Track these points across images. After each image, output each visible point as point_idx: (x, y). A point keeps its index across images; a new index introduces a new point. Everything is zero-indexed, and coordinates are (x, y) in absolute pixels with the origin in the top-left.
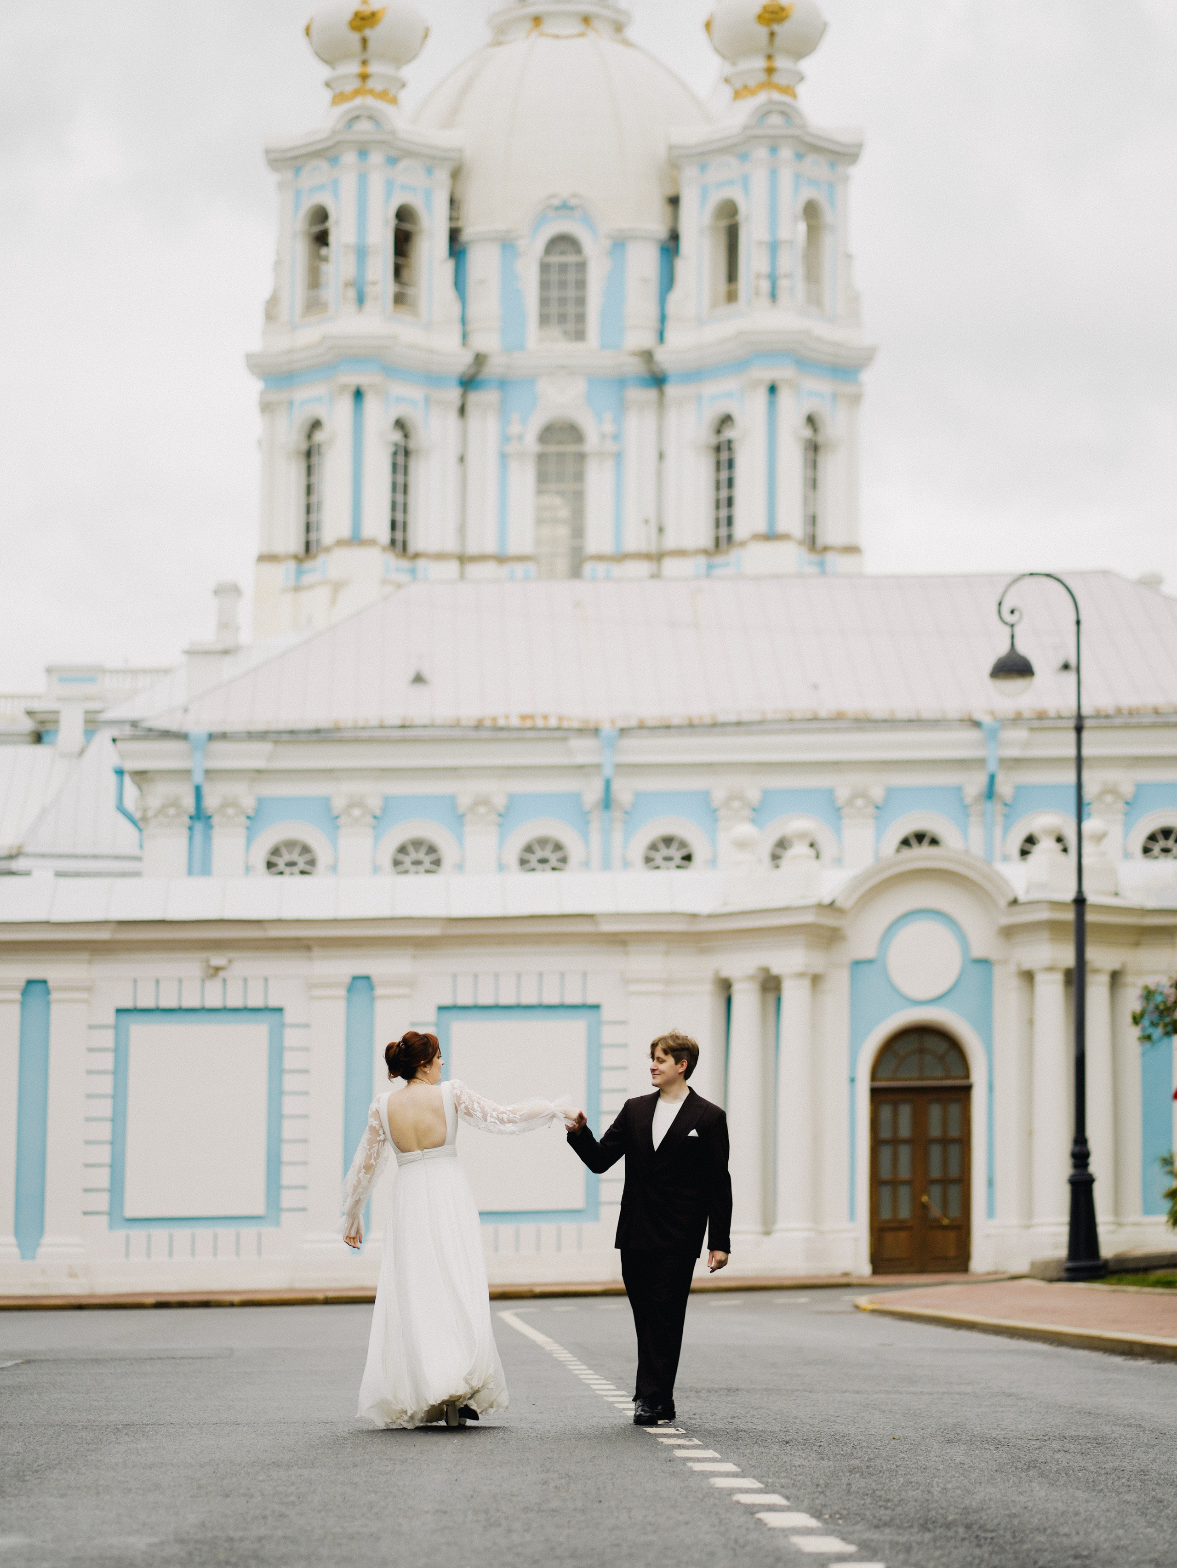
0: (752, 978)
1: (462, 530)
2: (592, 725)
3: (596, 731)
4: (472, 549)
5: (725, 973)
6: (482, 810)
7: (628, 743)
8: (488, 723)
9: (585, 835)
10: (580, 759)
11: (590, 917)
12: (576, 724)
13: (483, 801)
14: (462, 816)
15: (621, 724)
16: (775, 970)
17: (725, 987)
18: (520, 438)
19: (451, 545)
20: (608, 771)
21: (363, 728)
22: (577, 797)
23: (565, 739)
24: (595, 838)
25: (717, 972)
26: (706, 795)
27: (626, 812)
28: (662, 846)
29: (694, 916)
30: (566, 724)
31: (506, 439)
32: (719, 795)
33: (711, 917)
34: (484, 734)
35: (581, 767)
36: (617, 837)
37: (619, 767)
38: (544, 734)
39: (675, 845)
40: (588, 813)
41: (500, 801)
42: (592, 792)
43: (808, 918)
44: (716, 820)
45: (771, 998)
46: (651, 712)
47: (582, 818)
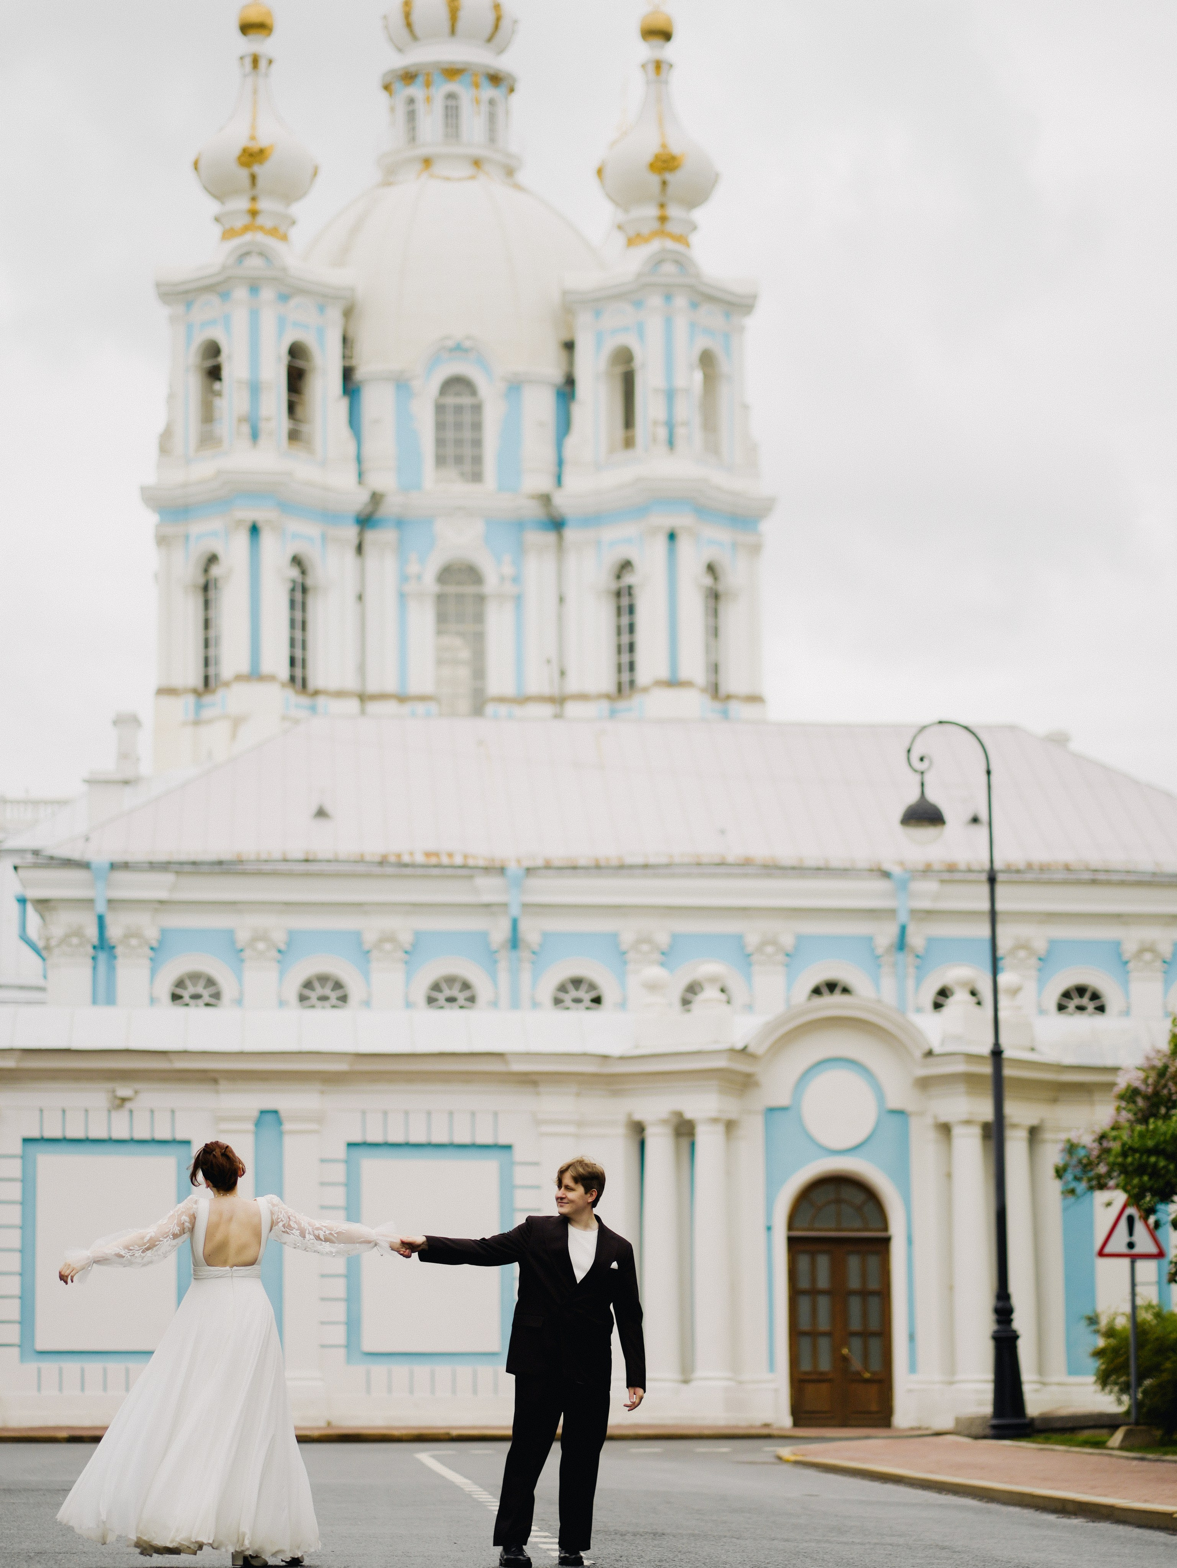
0: (665, 1122)
1: (362, 669)
2: (497, 864)
3: (501, 870)
4: (372, 687)
5: (637, 1117)
6: (388, 946)
7: (534, 882)
8: (392, 859)
9: (493, 976)
10: (486, 898)
11: (500, 1055)
12: (481, 863)
13: (389, 938)
14: (368, 952)
15: (527, 863)
16: (688, 1115)
17: (638, 1130)
18: (419, 577)
19: (350, 683)
20: (515, 911)
21: (266, 861)
22: (484, 936)
23: (471, 877)
24: (503, 977)
25: (630, 1115)
26: (614, 937)
27: (534, 953)
28: (570, 987)
29: (605, 1057)
30: (471, 862)
31: (404, 578)
32: (627, 937)
33: (622, 1058)
34: (389, 870)
35: (488, 906)
36: (526, 977)
37: (526, 906)
38: (449, 871)
39: (584, 987)
40: (496, 952)
41: (406, 938)
42: (499, 932)
43: (721, 1063)
44: (625, 963)
45: (685, 1142)
46: (558, 853)
47: (490, 958)
